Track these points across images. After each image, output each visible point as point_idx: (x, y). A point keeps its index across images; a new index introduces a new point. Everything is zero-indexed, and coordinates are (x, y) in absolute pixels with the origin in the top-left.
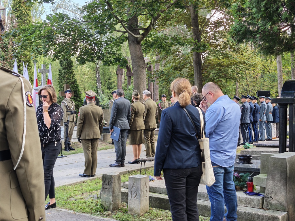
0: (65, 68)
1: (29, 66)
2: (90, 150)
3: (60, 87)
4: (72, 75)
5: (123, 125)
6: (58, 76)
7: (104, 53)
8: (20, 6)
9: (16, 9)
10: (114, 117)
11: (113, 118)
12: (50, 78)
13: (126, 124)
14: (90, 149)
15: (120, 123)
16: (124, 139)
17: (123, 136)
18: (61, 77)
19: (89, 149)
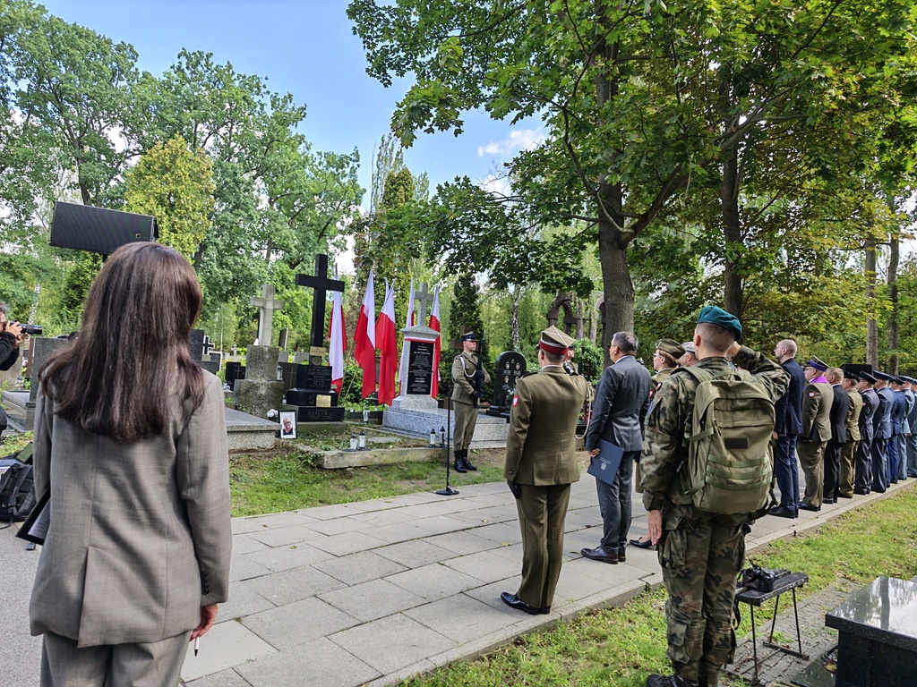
0: (462, 300)
1: (403, 297)
2: (542, 525)
3: (451, 334)
4: (475, 313)
5: (628, 439)
6: (450, 314)
7: (545, 268)
8: (395, 195)
9: (388, 201)
10: (606, 414)
11: (602, 415)
12: (435, 313)
13: (636, 436)
14: (544, 521)
15: (622, 433)
16: (627, 479)
17: (625, 469)
18: (456, 315)
19: (541, 522)
